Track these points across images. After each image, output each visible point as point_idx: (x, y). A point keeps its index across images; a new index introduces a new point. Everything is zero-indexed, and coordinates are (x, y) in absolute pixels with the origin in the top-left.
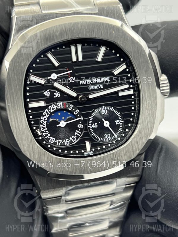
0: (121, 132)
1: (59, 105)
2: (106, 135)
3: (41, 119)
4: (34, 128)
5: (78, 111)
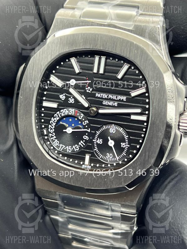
0: (124, 156)
1: (71, 111)
2: (109, 154)
3: (51, 120)
4: (43, 126)
5: (87, 122)
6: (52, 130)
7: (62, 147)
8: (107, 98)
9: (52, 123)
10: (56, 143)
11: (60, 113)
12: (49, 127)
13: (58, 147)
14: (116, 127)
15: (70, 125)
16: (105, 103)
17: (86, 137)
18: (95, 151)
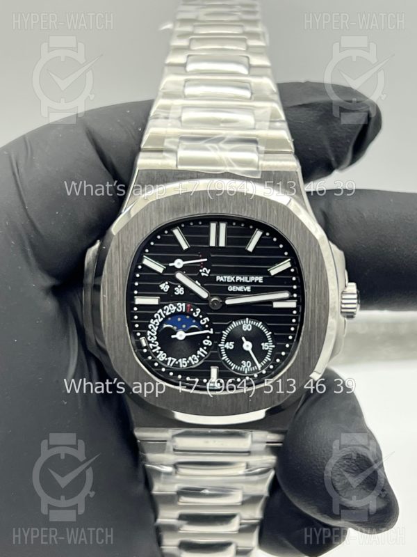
0: (268, 362)
1: (180, 307)
2: (245, 363)
3: (150, 323)
5: (206, 319)
6: (152, 338)
7: (172, 361)
8: (234, 281)
9: (152, 328)
10: (162, 356)
11: (163, 312)
12: (148, 334)
13: (165, 362)
14: (252, 322)
15: (180, 328)
16: (231, 288)
17: (207, 342)
18: (224, 360)
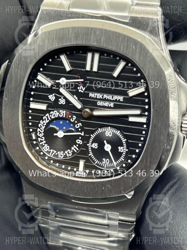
1: (62, 113)
3: (39, 123)
4: (31, 130)
5: (80, 124)
6: (41, 134)
7: (53, 152)
8: (102, 98)
9: (41, 127)
10: (46, 148)
11: (49, 116)
12: (38, 131)
13: (49, 152)
14: (113, 130)
15: (61, 129)
16: (100, 103)
17: (79, 142)
18: (90, 156)
